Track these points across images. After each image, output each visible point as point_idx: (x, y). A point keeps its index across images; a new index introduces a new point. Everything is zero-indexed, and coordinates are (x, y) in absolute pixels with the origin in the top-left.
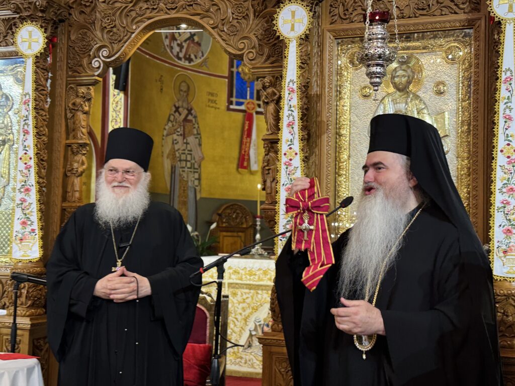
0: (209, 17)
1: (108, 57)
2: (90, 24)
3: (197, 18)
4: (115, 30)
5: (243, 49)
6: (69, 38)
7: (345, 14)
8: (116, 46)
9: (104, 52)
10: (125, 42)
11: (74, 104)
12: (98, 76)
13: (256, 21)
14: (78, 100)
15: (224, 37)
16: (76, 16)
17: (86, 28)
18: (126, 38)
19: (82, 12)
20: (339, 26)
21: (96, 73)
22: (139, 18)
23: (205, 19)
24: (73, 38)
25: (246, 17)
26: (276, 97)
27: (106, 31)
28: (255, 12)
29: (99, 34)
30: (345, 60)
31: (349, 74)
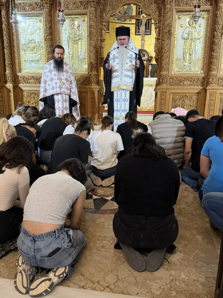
0: (141, 3)
2: (106, 3)
3: (137, 3)
4: (113, 6)
5: (150, 13)
7: (179, 4)
8: (114, 11)
9: (111, 12)
10: (117, 10)
12: (109, 19)
14: (103, 27)
15: (146, 9)
17: (105, 5)
18: (116, 8)
20: (177, 7)
22: (121, 2)
24: (101, 8)
25: (152, 4)
26: (159, 27)
27: (111, 6)
29: (109, 7)
30: (177, 17)
31: (178, 21)
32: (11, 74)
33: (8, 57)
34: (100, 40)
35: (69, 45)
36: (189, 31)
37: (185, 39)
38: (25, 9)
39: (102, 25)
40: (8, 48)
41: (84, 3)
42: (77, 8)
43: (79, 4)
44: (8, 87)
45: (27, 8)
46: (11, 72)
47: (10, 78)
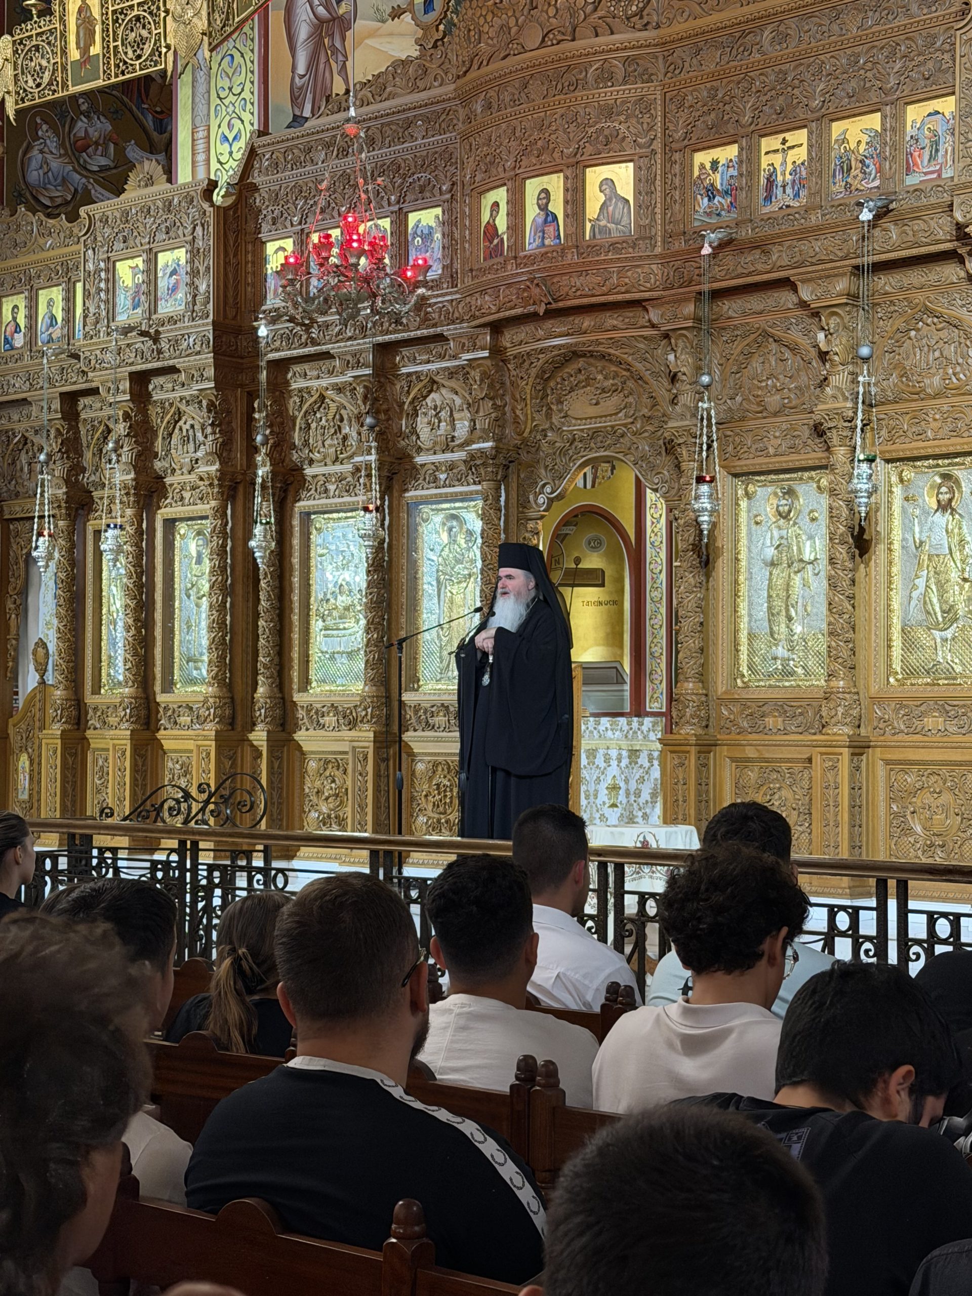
1: (552, 493)
2: (536, 462)
4: (556, 467)
5: (658, 483)
6: (519, 476)
7: (734, 452)
9: (548, 489)
10: (565, 479)
11: (524, 538)
12: (544, 511)
13: (668, 458)
16: (524, 456)
17: (532, 466)
18: (565, 475)
19: (528, 452)
21: (542, 509)
22: (575, 456)
23: (628, 456)
24: (522, 476)
25: (660, 455)
27: (549, 468)
28: (666, 449)
29: (543, 471)
30: (740, 491)
31: (745, 504)
32: (270, 698)
33: (267, 644)
37: (769, 564)
38: (326, 491)
39: (526, 529)
40: (267, 616)
42: (459, 480)
44: (255, 743)
45: (333, 488)
46: (272, 691)
47: (263, 711)
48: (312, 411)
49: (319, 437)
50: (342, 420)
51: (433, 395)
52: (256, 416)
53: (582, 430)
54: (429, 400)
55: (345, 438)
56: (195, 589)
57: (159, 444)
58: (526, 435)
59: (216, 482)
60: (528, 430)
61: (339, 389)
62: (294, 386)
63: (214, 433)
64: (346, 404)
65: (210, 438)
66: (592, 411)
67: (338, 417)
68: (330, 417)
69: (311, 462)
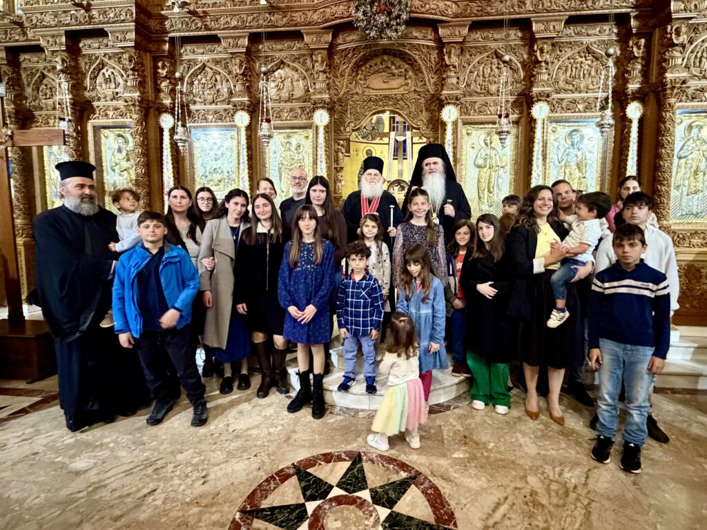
0: (403, 110)
2: (345, 111)
3: (397, 110)
4: (357, 114)
5: (419, 126)
7: (467, 112)
8: (357, 122)
9: (352, 125)
14: (340, 147)
16: (337, 107)
17: (342, 113)
18: (362, 119)
19: (340, 105)
20: (464, 117)
21: (348, 135)
24: (336, 117)
25: (421, 111)
27: (352, 115)
28: (426, 109)
29: (349, 116)
30: (464, 132)
31: (466, 138)
34: (335, 168)
35: (280, 177)
36: (487, 155)
37: (479, 167)
38: (206, 119)
39: (339, 144)
41: (308, 110)
42: (296, 117)
43: (299, 111)
45: (210, 117)
48: (195, 75)
49: (200, 89)
50: (216, 81)
51: (279, 71)
52: (160, 71)
53: (376, 96)
54: (276, 73)
55: (218, 91)
56: (118, 166)
57: (88, 82)
58: (340, 95)
59: (137, 103)
60: (342, 93)
61: (217, 62)
62: (185, 57)
63: (134, 75)
64: (221, 71)
65: (131, 77)
66: (385, 86)
67: (214, 78)
68: (208, 78)
69: (195, 103)
